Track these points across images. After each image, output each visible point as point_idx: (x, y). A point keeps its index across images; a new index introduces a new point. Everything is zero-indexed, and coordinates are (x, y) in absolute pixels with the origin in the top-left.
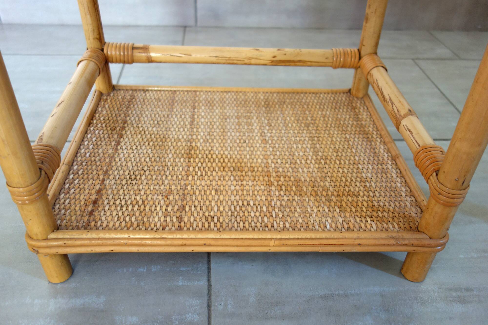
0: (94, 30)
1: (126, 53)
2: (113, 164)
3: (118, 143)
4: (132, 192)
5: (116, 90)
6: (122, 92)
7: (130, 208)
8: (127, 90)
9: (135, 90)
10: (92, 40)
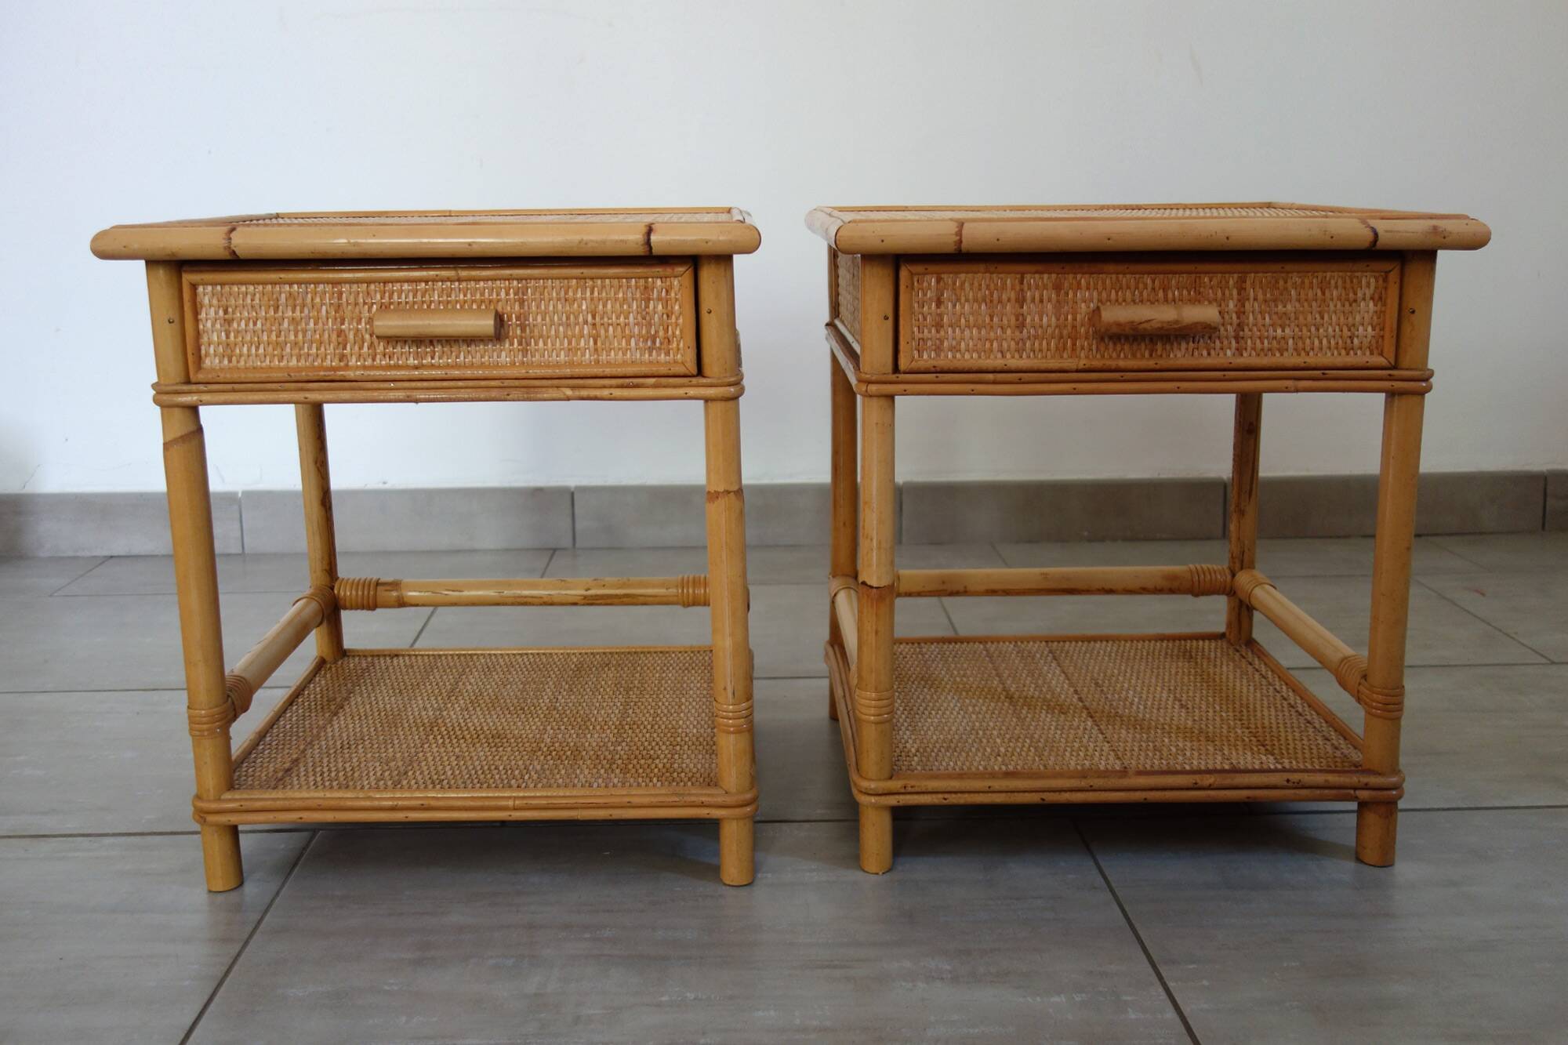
0: (323, 558)
1: (366, 593)
2: (322, 734)
3: (336, 714)
4: (340, 760)
5: (348, 656)
6: (357, 659)
7: (333, 774)
8: (365, 656)
9: (378, 656)
10: (319, 573)
